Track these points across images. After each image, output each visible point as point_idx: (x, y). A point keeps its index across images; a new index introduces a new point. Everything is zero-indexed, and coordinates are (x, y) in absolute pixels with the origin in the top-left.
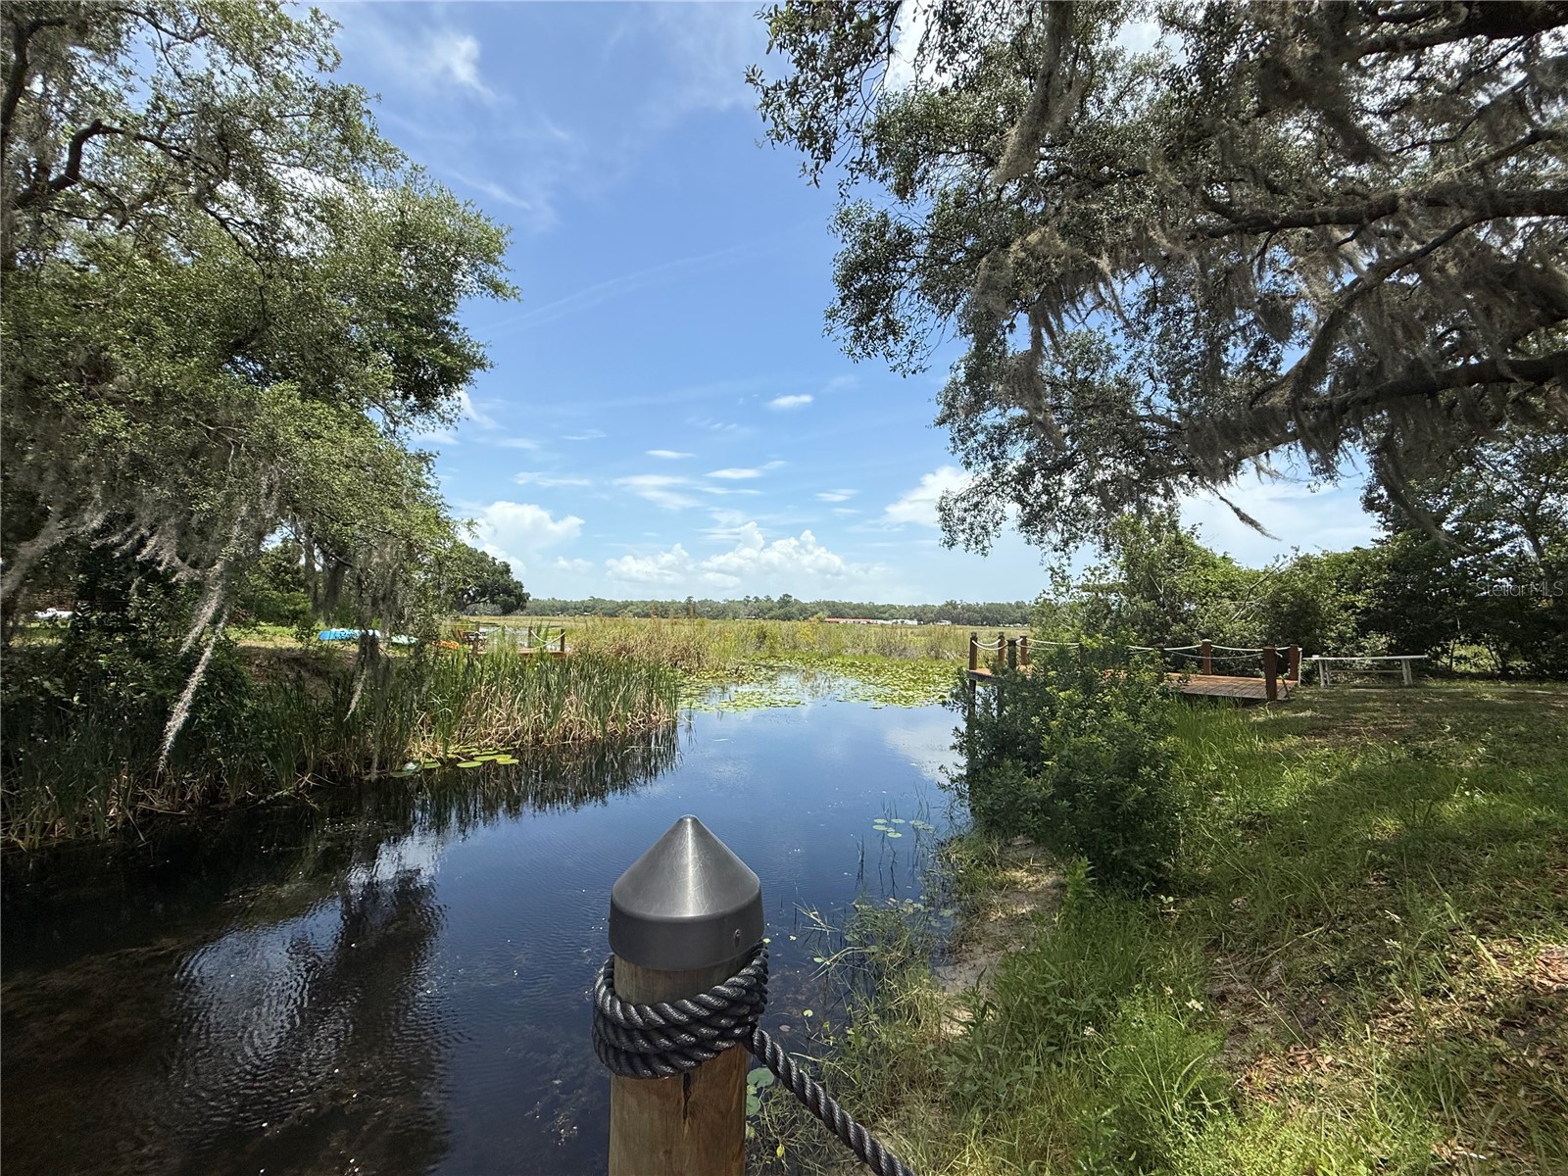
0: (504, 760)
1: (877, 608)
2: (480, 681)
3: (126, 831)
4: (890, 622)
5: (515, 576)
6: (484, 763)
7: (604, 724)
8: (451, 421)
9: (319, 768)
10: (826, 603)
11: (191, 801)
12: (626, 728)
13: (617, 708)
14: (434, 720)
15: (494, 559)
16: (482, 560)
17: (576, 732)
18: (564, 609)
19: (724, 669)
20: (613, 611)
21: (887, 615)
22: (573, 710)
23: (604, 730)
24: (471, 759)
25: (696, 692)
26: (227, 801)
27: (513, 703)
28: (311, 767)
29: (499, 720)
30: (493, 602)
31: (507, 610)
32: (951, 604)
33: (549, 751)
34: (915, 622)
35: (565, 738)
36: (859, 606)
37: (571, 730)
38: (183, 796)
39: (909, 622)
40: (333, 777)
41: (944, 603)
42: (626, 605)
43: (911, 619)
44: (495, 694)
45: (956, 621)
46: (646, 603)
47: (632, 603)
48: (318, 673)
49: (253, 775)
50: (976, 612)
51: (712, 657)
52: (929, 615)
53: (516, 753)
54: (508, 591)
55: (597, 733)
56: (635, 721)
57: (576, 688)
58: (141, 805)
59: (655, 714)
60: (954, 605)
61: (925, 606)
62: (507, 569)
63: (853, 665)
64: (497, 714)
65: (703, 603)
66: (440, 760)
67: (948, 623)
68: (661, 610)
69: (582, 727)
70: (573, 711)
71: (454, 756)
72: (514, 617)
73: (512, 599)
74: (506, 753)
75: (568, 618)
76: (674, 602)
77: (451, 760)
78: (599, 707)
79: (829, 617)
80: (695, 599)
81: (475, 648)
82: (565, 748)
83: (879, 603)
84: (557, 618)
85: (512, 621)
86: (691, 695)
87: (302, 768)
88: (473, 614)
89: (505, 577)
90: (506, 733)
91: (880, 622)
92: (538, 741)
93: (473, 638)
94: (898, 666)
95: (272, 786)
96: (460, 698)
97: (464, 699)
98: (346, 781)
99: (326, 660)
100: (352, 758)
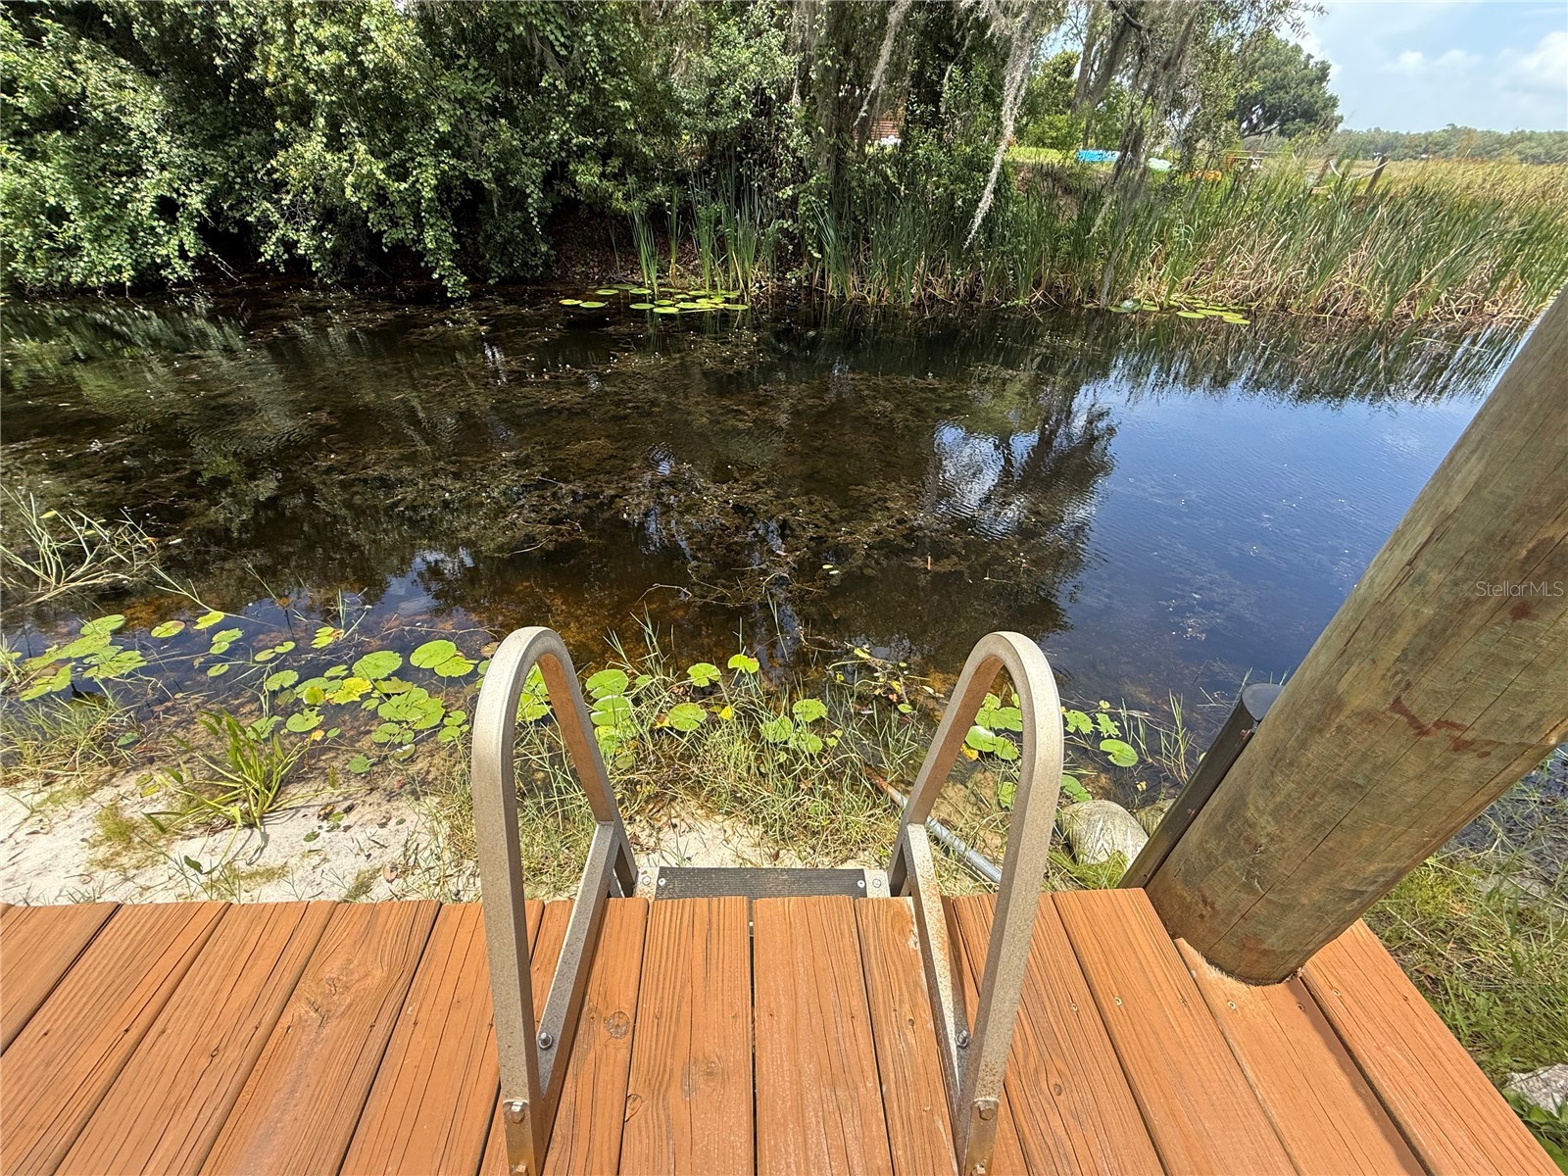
0: (1234, 320)
3: (918, 306)
5: (1331, 88)
6: (1207, 317)
7: (1395, 301)
9: (1050, 288)
11: (958, 295)
12: (1427, 314)
13: (1428, 282)
17: (1343, 304)
20: (1490, 148)
22: (1353, 272)
23: (1390, 310)
24: (1194, 310)
26: (980, 300)
27: (1270, 248)
28: (1043, 285)
29: (1244, 268)
30: (1281, 133)
33: (1294, 320)
35: (1322, 310)
37: (1337, 300)
38: (953, 289)
40: (1059, 297)
53: (1250, 314)
55: (1377, 312)
56: (1450, 307)
57: (1374, 241)
58: (930, 289)
62: (1323, 75)
64: (1243, 261)
66: (1160, 304)
69: (1356, 298)
71: (1176, 304)
74: (1240, 312)
77: (1171, 306)
78: (1398, 274)
82: (1316, 324)
87: (1037, 285)
89: (1315, 89)
90: (1246, 288)
92: (1284, 306)
95: (1014, 293)
96: (1203, 236)
97: (1208, 238)
98: (1069, 306)
99: (1079, 177)
100: (1079, 281)
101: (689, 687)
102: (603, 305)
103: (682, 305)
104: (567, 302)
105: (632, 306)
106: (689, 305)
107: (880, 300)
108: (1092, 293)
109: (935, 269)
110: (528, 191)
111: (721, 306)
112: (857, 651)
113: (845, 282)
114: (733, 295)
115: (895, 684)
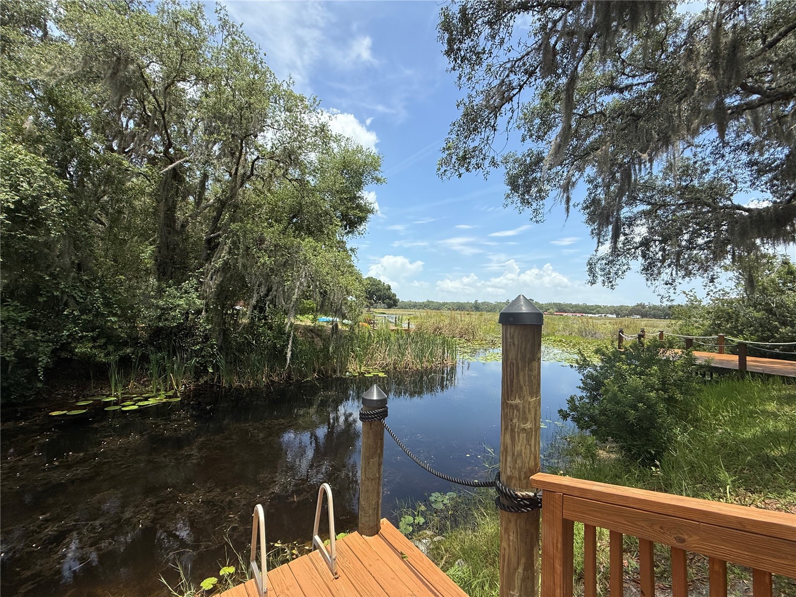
0: (381, 375)
1: (587, 307)
2: (373, 341)
3: (268, 387)
4: (597, 316)
5: (393, 291)
6: (374, 375)
7: (422, 363)
8: (362, 234)
9: (319, 371)
10: (555, 304)
11: (283, 379)
12: (432, 366)
13: (428, 357)
14: (357, 356)
15: (384, 283)
16: (379, 284)
17: (411, 365)
18: (415, 306)
19: (486, 340)
20: (438, 307)
21: (595, 311)
23: (422, 366)
24: (370, 373)
25: (469, 351)
26: (293, 380)
27: (385, 352)
28: (317, 371)
29: (380, 358)
30: (384, 303)
31: (390, 306)
32: (641, 305)
33: (400, 372)
34: (615, 316)
35: (406, 368)
36: (576, 306)
37: (409, 365)
38: (281, 376)
39: (610, 316)
40: (323, 375)
41: (635, 304)
42: (444, 304)
43: (612, 314)
44: (378, 347)
45: (644, 315)
46: (454, 303)
47: (447, 303)
48: (318, 335)
49: (300, 371)
50: (660, 310)
51: (481, 333)
52: (625, 312)
53: (387, 372)
54: (390, 298)
55: (419, 367)
56: (437, 362)
57: (411, 347)
58: (271, 378)
59: (446, 360)
60: (643, 306)
61: (622, 306)
62: (389, 288)
63: (561, 341)
64: (379, 356)
65: (483, 303)
66: (358, 372)
67: (638, 317)
68: (460, 307)
69: (413, 364)
70: (409, 357)
71: (363, 371)
72: (393, 310)
73: (392, 302)
74: (383, 372)
75: (417, 310)
76: (468, 303)
77: (362, 373)
78: (420, 356)
79: (557, 312)
80: (479, 302)
81: (373, 326)
82: (406, 372)
83: (589, 304)
84: (412, 310)
85: (392, 311)
86: (466, 352)
87: (314, 371)
88: (376, 308)
89: (389, 291)
90: (383, 363)
91: (590, 315)
92: (395, 368)
93: (372, 322)
94: (589, 343)
95: (306, 376)
96: (365, 348)
97: (367, 349)
98: (328, 377)
99: (321, 331)
100: (330, 368)
101: (203, 592)
102: (85, 411)
103: (141, 404)
104: (54, 414)
105: (106, 409)
106: (146, 403)
107: (249, 385)
108: (335, 372)
109: (272, 369)
110: (40, 359)
111: (165, 400)
112: (276, 545)
113: (231, 380)
114: (170, 393)
115: (294, 551)
